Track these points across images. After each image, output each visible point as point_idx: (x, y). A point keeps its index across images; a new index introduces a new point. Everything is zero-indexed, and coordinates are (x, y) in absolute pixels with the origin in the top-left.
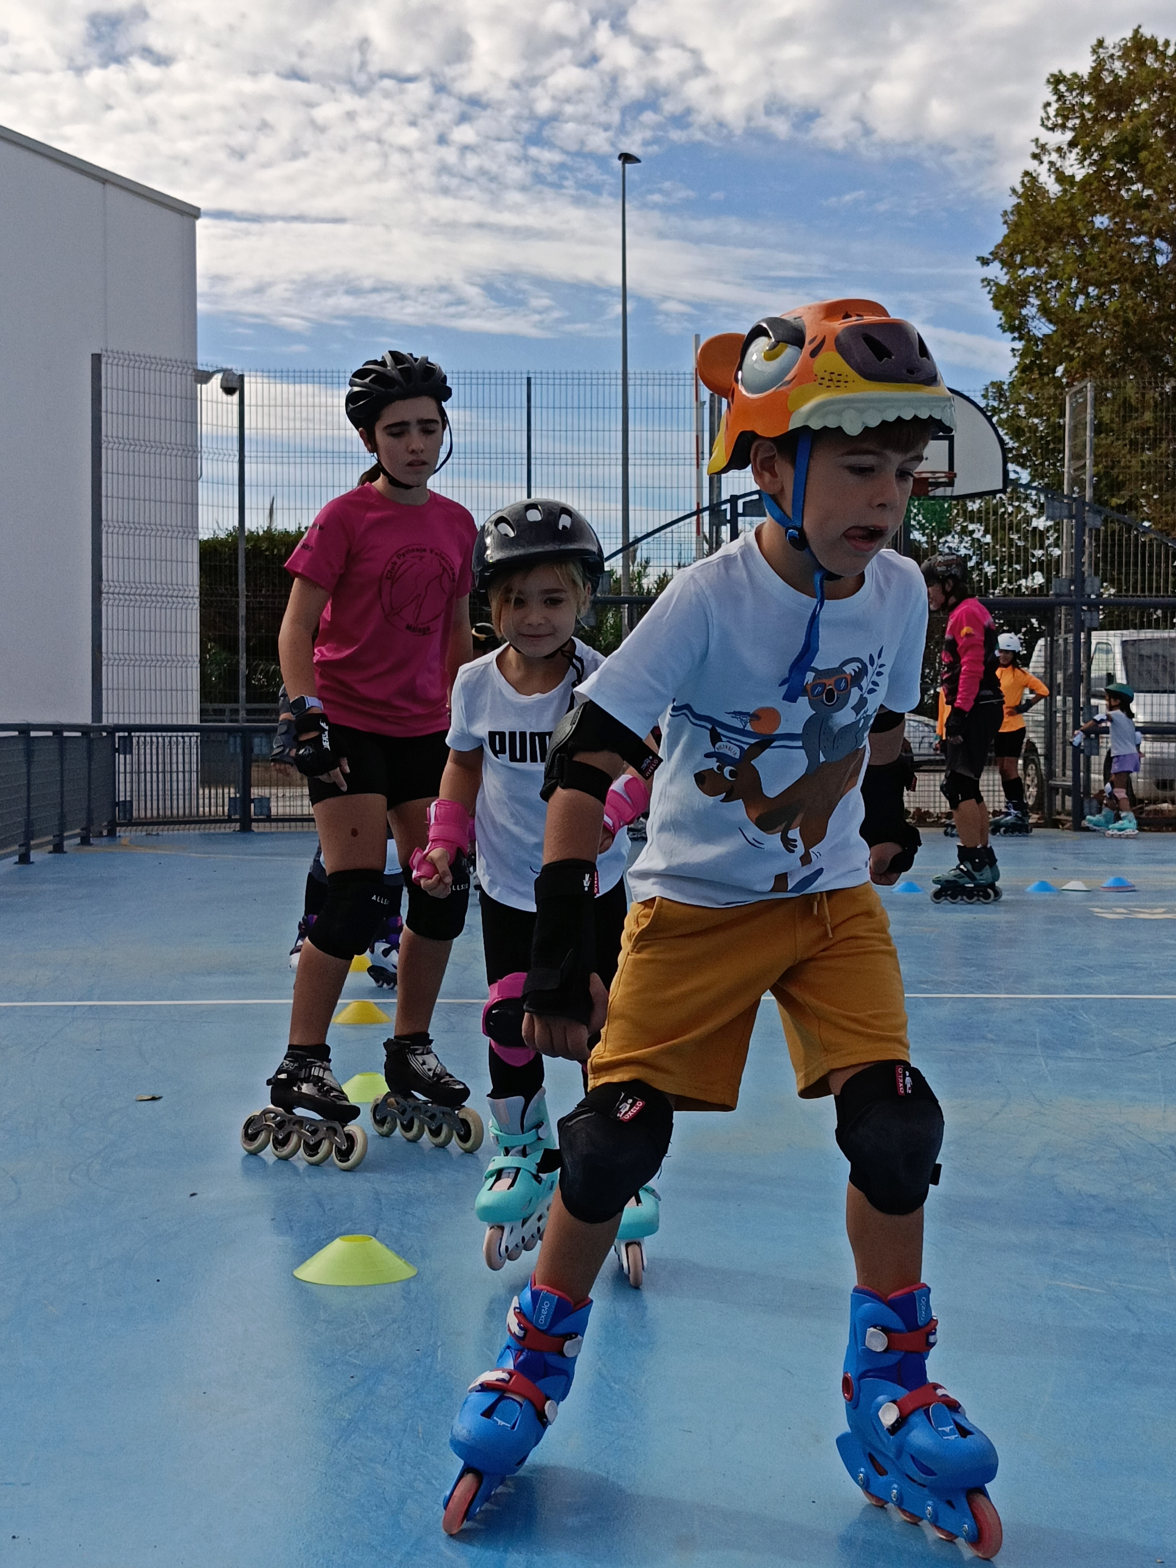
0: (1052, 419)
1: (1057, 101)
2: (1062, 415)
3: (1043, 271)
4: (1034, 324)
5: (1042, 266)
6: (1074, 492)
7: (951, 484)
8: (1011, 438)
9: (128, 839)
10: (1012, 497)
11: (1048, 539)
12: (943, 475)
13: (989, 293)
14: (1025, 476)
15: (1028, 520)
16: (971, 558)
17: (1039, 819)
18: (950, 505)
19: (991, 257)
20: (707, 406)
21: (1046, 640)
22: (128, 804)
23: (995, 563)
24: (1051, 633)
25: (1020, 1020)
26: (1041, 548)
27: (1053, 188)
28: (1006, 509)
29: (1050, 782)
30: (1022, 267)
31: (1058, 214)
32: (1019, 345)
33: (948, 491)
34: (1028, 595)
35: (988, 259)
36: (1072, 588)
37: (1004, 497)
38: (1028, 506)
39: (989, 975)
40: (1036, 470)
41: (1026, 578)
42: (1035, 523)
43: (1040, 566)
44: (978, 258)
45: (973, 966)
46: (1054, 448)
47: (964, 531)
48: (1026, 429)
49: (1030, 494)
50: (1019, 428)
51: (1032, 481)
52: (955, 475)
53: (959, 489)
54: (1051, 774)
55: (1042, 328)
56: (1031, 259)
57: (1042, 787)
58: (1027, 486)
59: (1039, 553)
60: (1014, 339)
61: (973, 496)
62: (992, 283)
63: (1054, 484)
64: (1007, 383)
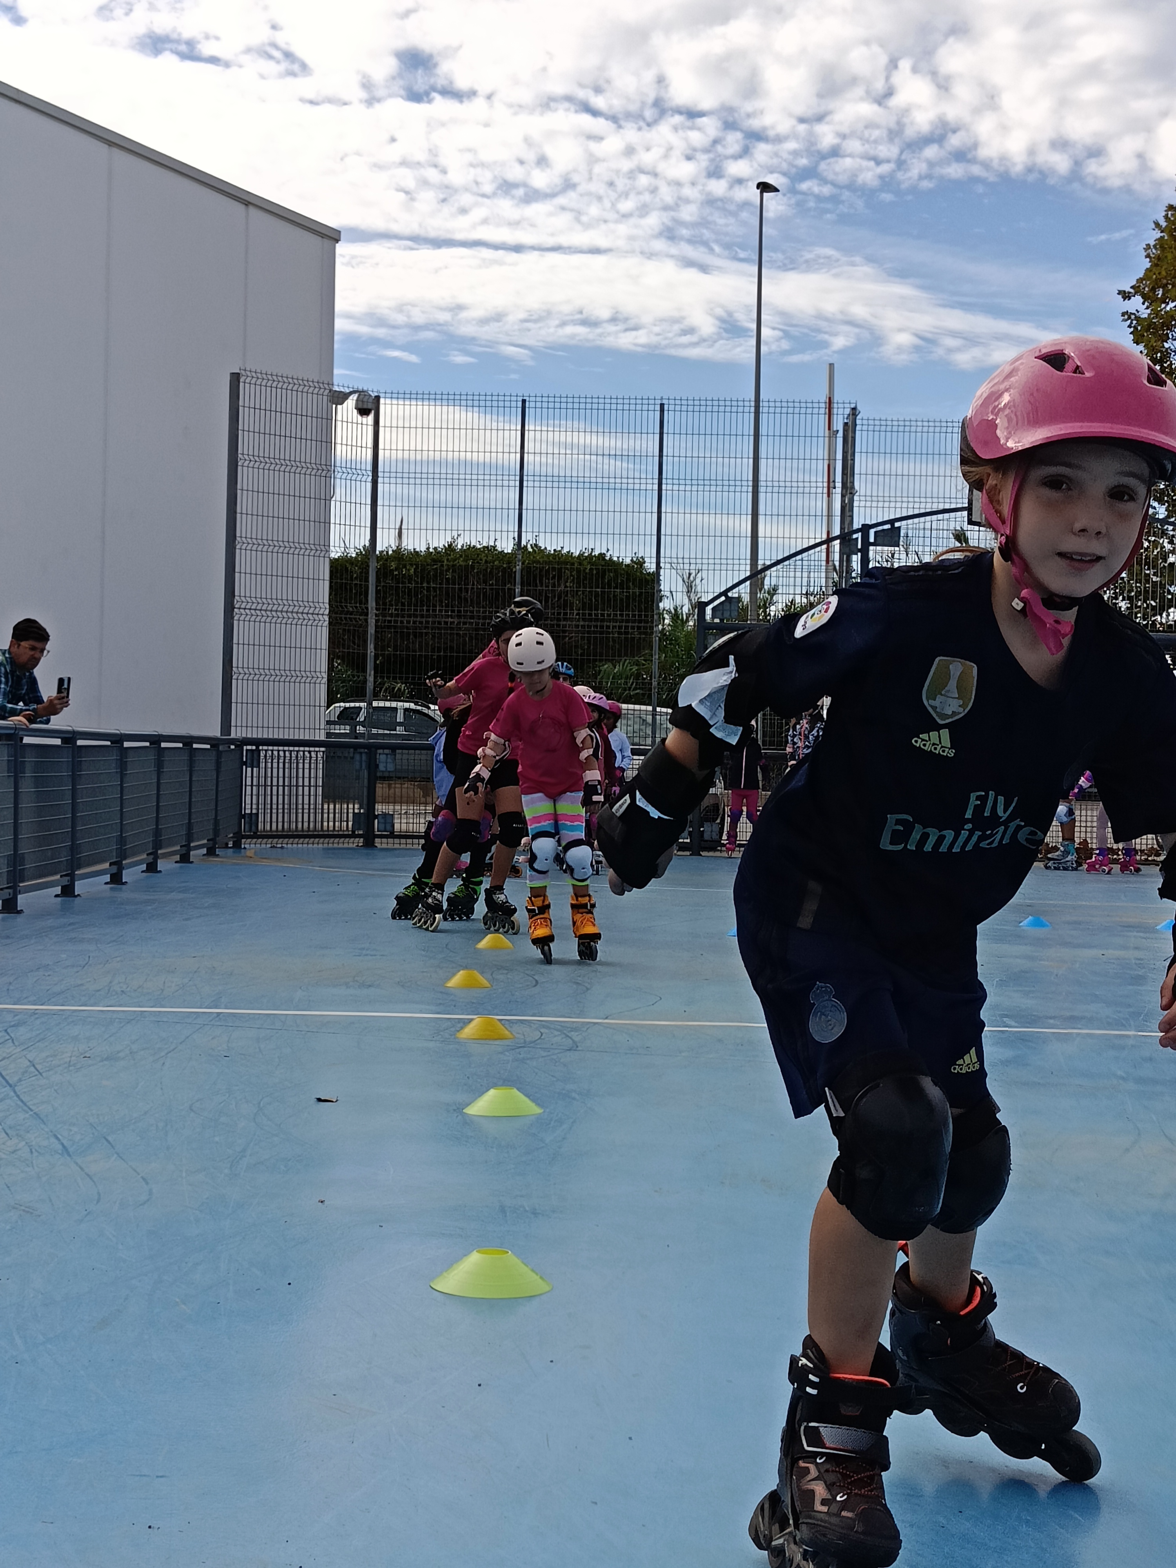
9: (253, 851)
13: (1130, 326)
15: (1164, 556)
19: (1132, 291)
20: (840, 434)
22: (254, 818)
23: (1130, 598)
25: (1150, 1059)
30: (1164, 300)
35: (1129, 293)
38: (1164, 541)
41: (1161, 615)
44: (1120, 293)
45: (1102, 1003)
56: (1174, 293)
62: (1133, 317)
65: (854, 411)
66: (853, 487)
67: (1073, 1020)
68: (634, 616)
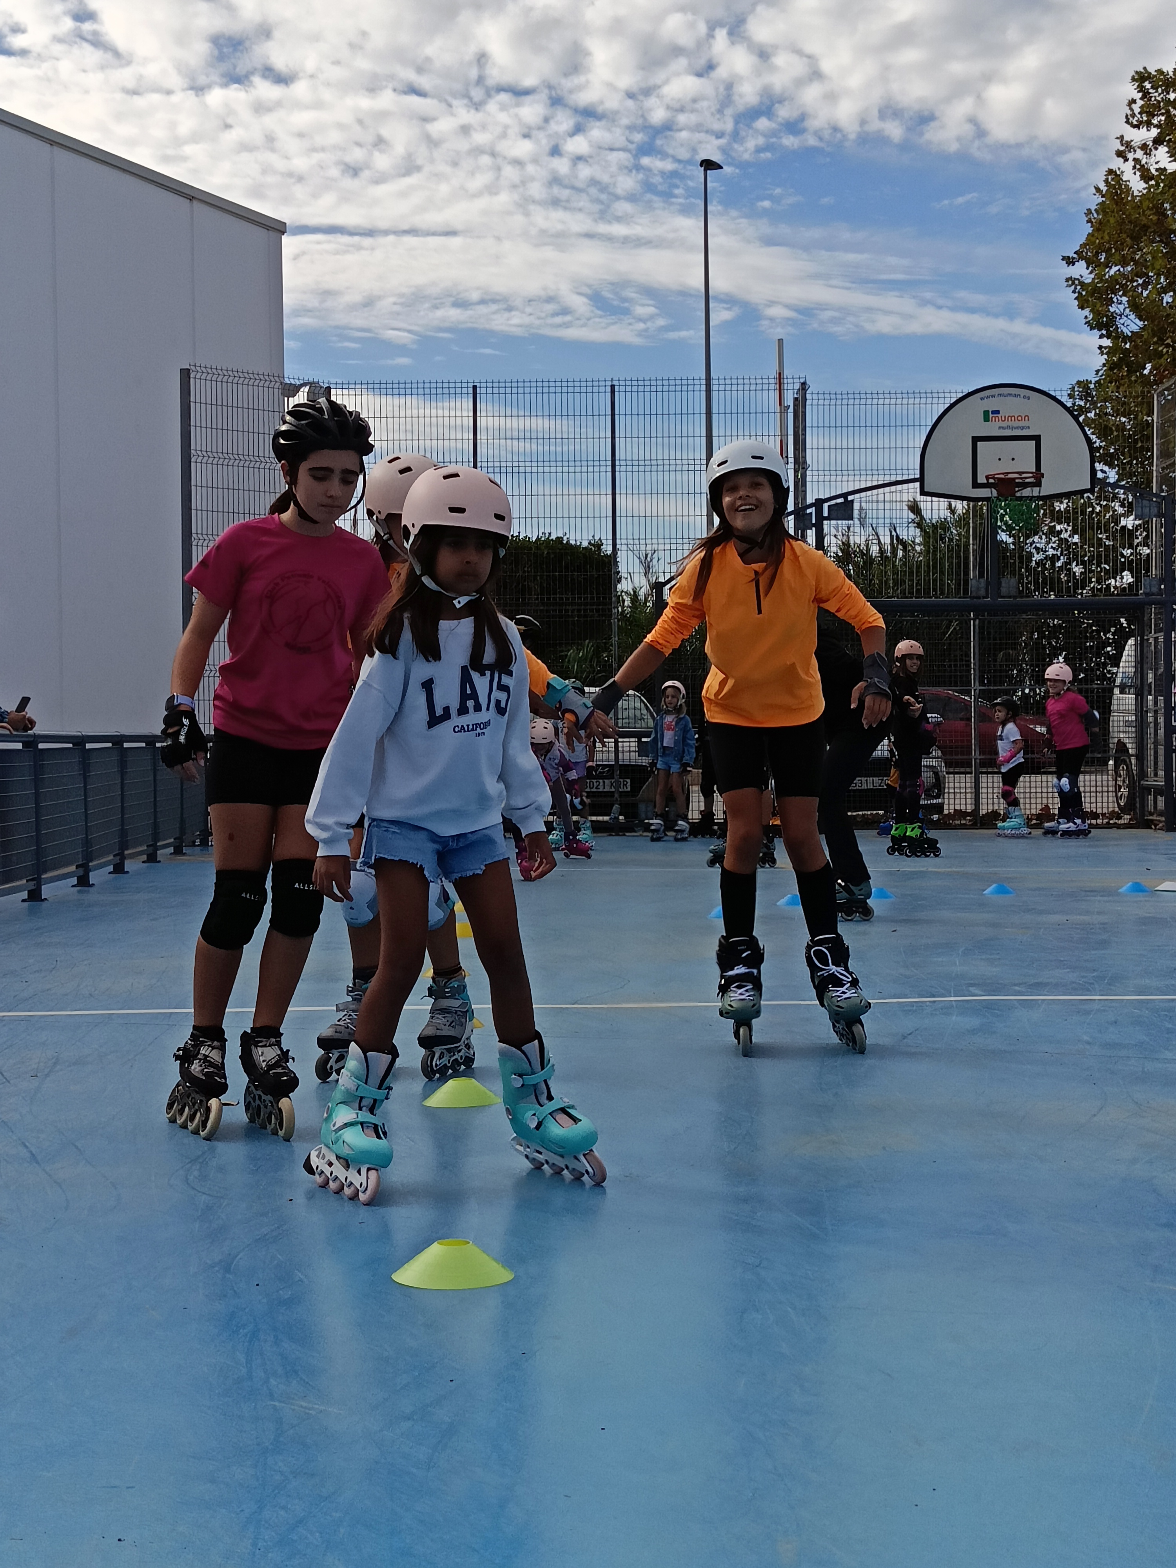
0: (1140, 417)
1: (1141, 99)
2: (1150, 413)
3: (1129, 268)
4: (1122, 321)
5: (1128, 264)
6: (1162, 491)
7: (1038, 484)
8: (1098, 438)
10: (1100, 496)
11: (1138, 538)
12: (1031, 475)
13: (1074, 292)
14: (1113, 476)
15: (1116, 519)
16: (1059, 559)
17: (1130, 819)
18: (1037, 505)
19: (1075, 256)
20: (791, 409)
21: (1136, 640)
23: (1083, 563)
24: (1141, 633)
25: (1116, 1023)
26: (1131, 546)
27: (1137, 185)
28: (1094, 508)
29: (1142, 782)
30: (1107, 265)
31: (1144, 211)
32: (1107, 342)
33: (1036, 492)
34: (1118, 595)
35: (1074, 258)
36: (1163, 587)
37: (1091, 497)
38: (1116, 505)
39: (1083, 977)
40: (1124, 469)
41: (1115, 578)
42: (1123, 522)
43: (1129, 566)
44: (1064, 258)
45: (1067, 968)
46: (1142, 447)
47: (1052, 531)
48: (1114, 428)
49: (1118, 493)
50: (1106, 426)
51: (1119, 480)
52: (1042, 475)
53: (1048, 488)
54: (1143, 774)
55: (1131, 324)
56: (1117, 257)
57: (1134, 788)
58: (1115, 485)
59: (1127, 552)
60: (1101, 337)
61: (1059, 497)
62: (1077, 282)
63: (1142, 483)
64: (1093, 382)
65: (804, 386)
66: (805, 462)
67: (1038, 987)
68: (592, 598)
